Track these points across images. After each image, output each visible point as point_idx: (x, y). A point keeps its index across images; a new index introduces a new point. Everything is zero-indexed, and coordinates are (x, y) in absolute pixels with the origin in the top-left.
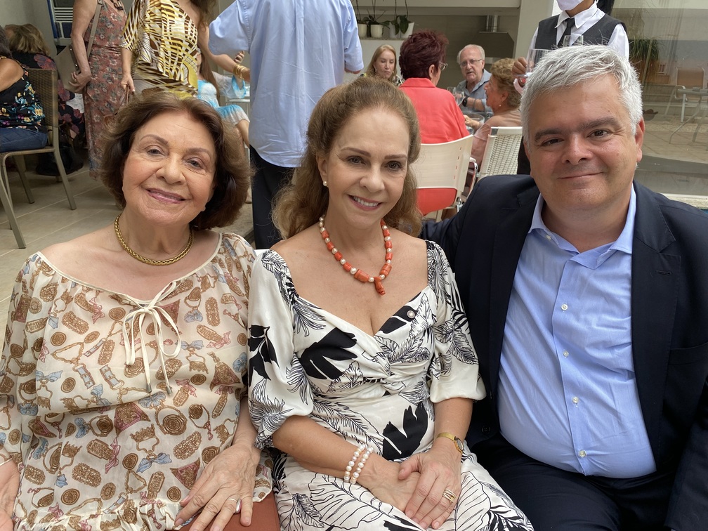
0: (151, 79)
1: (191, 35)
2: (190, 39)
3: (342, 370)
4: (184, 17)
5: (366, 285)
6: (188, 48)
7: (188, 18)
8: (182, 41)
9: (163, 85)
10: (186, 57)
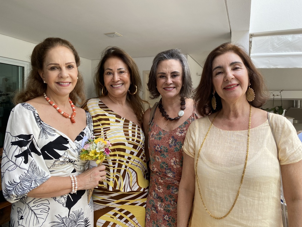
0: (99, 199)
1: (134, 136)
2: (133, 140)
3: (61, 155)
4: (122, 122)
5: (67, 119)
6: (133, 150)
7: (126, 121)
8: (124, 144)
9: (112, 203)
10: (132, 160)
